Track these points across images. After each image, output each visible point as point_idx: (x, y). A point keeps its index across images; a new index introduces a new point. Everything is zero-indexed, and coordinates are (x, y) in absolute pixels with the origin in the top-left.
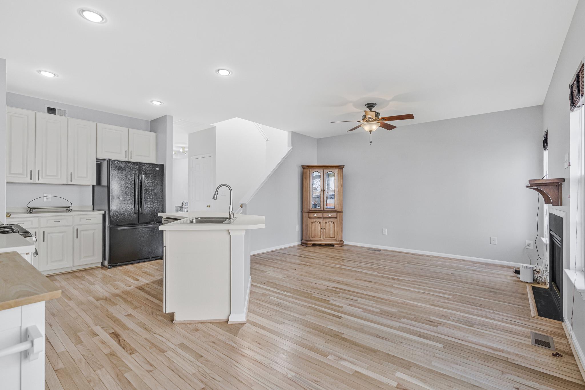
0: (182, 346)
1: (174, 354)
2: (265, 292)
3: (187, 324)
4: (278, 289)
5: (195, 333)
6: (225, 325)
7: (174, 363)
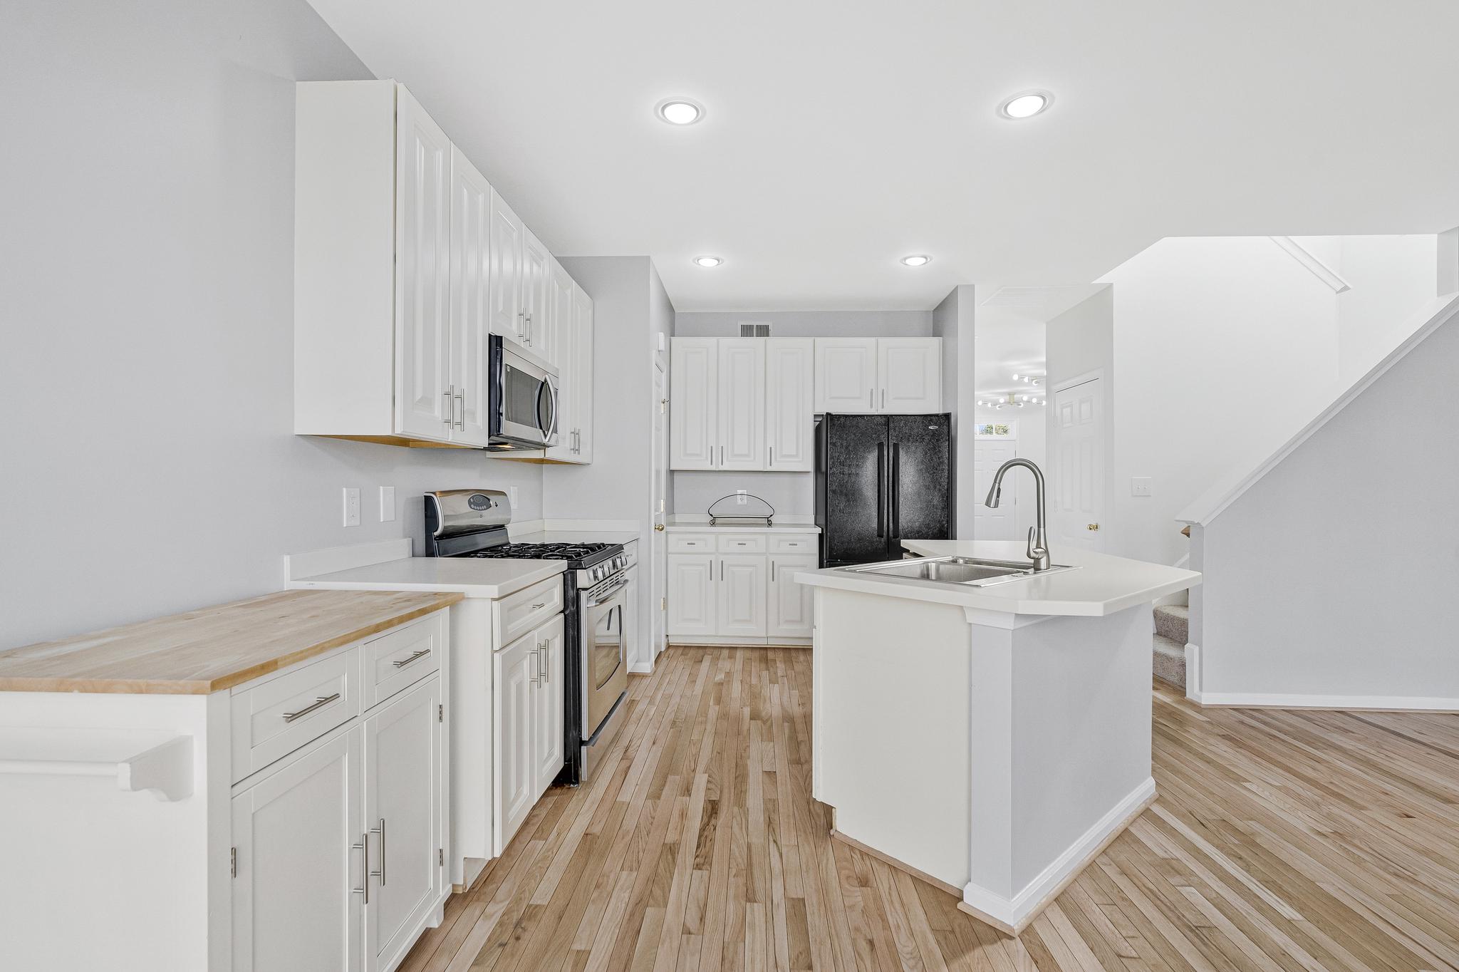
0: (797, 908)
1: (763, 920)
2: (1179, 856)
3: (857, 852)
4: (1248, 868)
5: (853, 889)
6: (947, 909)
7: (742, 944)
